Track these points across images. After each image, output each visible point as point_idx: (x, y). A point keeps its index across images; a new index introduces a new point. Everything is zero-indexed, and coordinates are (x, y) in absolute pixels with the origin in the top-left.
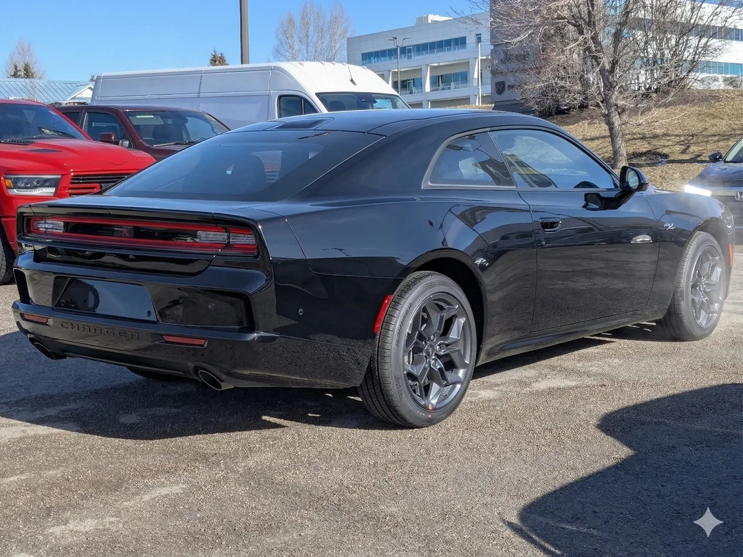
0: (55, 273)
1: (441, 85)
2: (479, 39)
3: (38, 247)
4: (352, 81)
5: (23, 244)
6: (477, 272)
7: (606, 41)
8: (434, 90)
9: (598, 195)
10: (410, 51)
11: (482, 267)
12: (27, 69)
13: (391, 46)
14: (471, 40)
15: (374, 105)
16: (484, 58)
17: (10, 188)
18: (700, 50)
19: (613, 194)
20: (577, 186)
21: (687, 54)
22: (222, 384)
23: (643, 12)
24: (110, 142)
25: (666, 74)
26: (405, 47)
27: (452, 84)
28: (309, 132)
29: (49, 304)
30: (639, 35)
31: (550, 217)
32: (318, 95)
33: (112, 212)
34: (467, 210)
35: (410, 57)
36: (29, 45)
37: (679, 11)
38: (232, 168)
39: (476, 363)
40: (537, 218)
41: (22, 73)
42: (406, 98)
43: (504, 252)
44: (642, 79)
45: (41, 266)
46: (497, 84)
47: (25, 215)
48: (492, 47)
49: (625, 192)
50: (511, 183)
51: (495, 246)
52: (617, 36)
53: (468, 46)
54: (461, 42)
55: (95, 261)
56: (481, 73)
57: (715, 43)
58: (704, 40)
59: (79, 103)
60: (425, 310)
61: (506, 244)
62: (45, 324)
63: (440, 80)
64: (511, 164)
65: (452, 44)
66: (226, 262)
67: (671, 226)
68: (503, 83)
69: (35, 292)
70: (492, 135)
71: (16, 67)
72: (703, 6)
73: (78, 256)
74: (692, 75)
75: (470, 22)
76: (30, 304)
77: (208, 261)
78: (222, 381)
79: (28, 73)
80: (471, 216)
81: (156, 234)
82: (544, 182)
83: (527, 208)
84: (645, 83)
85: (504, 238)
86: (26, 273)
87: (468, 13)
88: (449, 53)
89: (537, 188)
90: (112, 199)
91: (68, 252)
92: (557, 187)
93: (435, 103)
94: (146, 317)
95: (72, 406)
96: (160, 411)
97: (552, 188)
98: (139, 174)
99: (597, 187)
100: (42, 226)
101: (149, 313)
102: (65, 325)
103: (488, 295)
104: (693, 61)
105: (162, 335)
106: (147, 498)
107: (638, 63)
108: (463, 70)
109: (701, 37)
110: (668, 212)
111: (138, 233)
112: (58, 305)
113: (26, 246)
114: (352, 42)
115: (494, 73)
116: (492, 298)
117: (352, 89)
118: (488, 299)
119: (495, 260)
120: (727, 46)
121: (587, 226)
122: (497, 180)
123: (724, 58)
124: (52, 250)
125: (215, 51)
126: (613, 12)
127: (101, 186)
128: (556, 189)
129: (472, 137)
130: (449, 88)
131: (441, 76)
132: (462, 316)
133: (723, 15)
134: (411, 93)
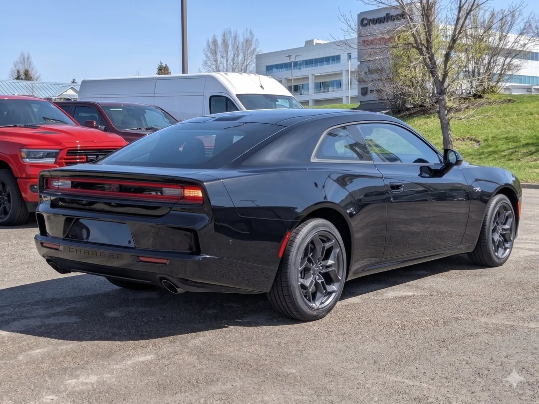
0: (65, 215)
1: (322, 89)
2: (350, 57)
3: (53, 198)
4: (261, 86)
5: (43, 196)
6: (348, 218)
7: (439, 60)
8: (316, 93)
9: (429, 168)
10: (300, 64)
11: (351, 215)
12: (26, 73)
13: (287, 61)
14: (344, 57)
15: (276, 103)
16: (353, 70)
17: (24, 158)
18: (505, 67)
19: (439, 167)
20: (415, 162)
21: (497, 70)
22: (178, 290)
23: (465, 39)
24: (93, 127)
25: (481, 84)
26: (297, 62)
27: (330, 88)
28: (236, 123)
29: (61, 236)
30: (463, 55)
31: (396, 182)
32: (237, 95)
33: (105, 175)
34: (340, 177)
35: (300, 69)
36: (29, 56)
37: (490, 39)
38: (182, 146)
39: (346, 279)
40: (387, 182)
41: (23, 77)
42: (298, 98)
43: (366, 205)
44: (464, 87)
45: (56, 210)
46: (362, 89)
47: (44, 176)
48: (359, 63)
49: (447, 166)
50: (370, 159)
51: (360, 200)
52: (447, 57)
53: (341, 61)
54: (337, 58)
55: (89, 207)
56: (351, 81)
57: (516, 61)
58: (508, 60)
59: (64, 99)
60: (312, 242)
61: (368, 199)
62: (58, 249)
63: (322, 86)
64: (370, 146)
65: (331, 60)
66: (181, 209)
67: (478, 189)
68: (366, 88)
69: (51, 228)
70: (358, 127)
71: (18, 72)
72: (508, 35)
73: (78, 204)
74: (500, 84)
75: (344, 45)
76: (47, 236)
77: (170, 208)
78: (178, 287)
79: (27, 76)
80: (344, 180)
81: (132, 190)
82: (393, 159)
83: (381, 176)
84: (466, 90)
85: (366, 195)
86: (45, 215)
87: (342, 39)
88: (329, 66)
89: (388, 163)
90: (103, 166)
91: (72, 201)
92: (401, 162)
93: (318, 102)
94: (127, 245)
95: (73, 305)
96: (133, 309)
97: (398, 163)
98: (121, 150)
99: (428, 162)
100: (56, 184)
101: (130, 242)
102: (71, 250)
103: (354, 234)
104: (500, 75)
105: (138, 257)
106: (129, 363)
107: (461, 76)
108: (338, 79)
109: (506, 58)
110: (477, 180)
111: (122, 189)
112: (67, 237)
113: (44, 197)
114: (259, 57)
115: (360, 81)
116: (357, 236)
117: (260, 91)
118: (355, 237)
119: (361, 209)
120: (525, 64)
121: (421, 189)
122: (361, 157)
123: (523, 72)
124: (62, 200)
125: (161, 63)
126: (444, 39)
127: (87, 157)
128: (402, 164)
129: (344, 128)
130: (328, 91)
131: (323, 83)
132: (337, 247)
133: (522, 42)
134: (301, 94)
